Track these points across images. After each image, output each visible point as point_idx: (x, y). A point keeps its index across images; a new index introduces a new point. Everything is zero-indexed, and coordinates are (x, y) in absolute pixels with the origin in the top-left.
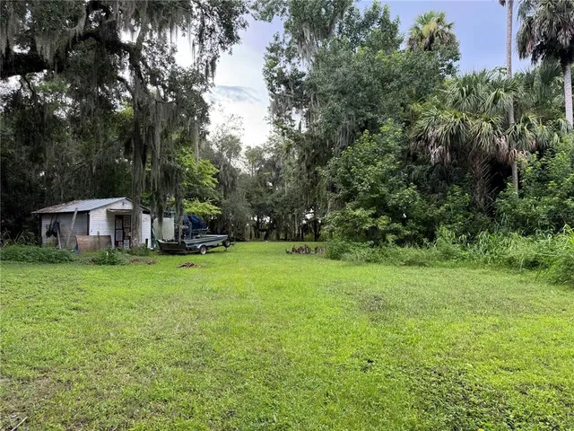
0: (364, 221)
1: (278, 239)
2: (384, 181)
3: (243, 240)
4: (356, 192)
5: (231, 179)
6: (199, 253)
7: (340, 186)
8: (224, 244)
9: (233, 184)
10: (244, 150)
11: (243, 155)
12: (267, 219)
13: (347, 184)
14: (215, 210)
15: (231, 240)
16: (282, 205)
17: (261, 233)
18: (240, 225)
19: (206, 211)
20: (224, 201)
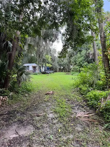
0: (77, 68)
1: (64, 72)
2: (82, 61)
3: (57, 72)
4: (76, 63)
5: (54, 59)
6: (48, 74)
7: (74, 62)
8: (53, 72)
9: (55, 60)
10: (57, 52)
11: (57, 53)
12: (62, 67)
13: (75, 62)
14: (51, 66)
15: (54, 72)
16: (65, 64)
17: (60, 70)
18: (56, 69)
19: (49, 66)
20: (53, 64)
